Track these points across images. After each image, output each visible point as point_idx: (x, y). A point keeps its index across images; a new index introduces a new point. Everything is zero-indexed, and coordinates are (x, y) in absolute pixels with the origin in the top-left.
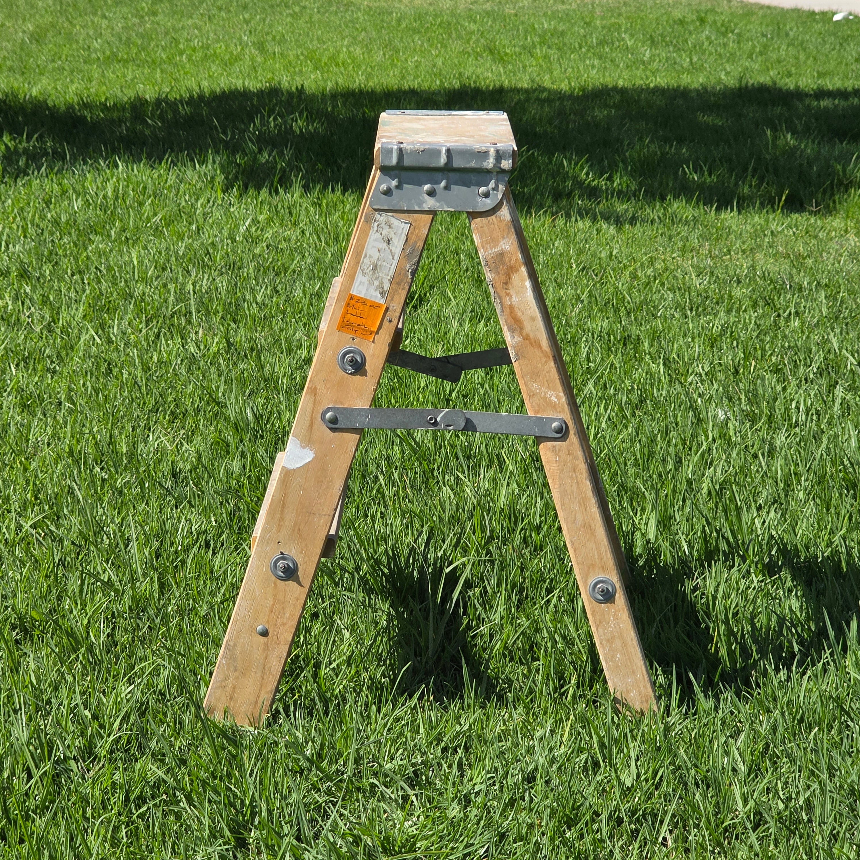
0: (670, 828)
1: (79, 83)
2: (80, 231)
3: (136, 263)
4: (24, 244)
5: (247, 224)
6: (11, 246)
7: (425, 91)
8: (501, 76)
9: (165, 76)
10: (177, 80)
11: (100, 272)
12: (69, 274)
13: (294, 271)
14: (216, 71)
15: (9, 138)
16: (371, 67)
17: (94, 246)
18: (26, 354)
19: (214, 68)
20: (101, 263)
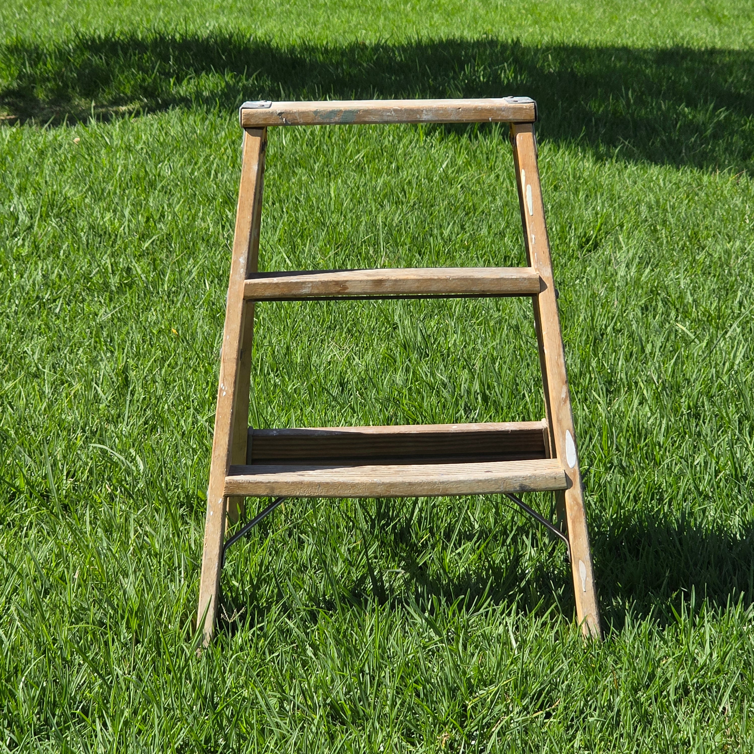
0: (732, 700)
1: (304, 27)
2: (285, 163)
3: (333, 195)
4: (231, 175)
5: (444, 166)
6: (219, 175)
7: (638, 49)
8: (715, 37)
9: (387, 23)
10: (398, 27)
11: (299, 202)
12: (270, 203)
13: (483, 212)
14: (438, 20)
15: (230, 75)
16: (589, 24)
17: (297, 179)
18: (221, 272)
19: (436, 16)
20: (301, 194)
